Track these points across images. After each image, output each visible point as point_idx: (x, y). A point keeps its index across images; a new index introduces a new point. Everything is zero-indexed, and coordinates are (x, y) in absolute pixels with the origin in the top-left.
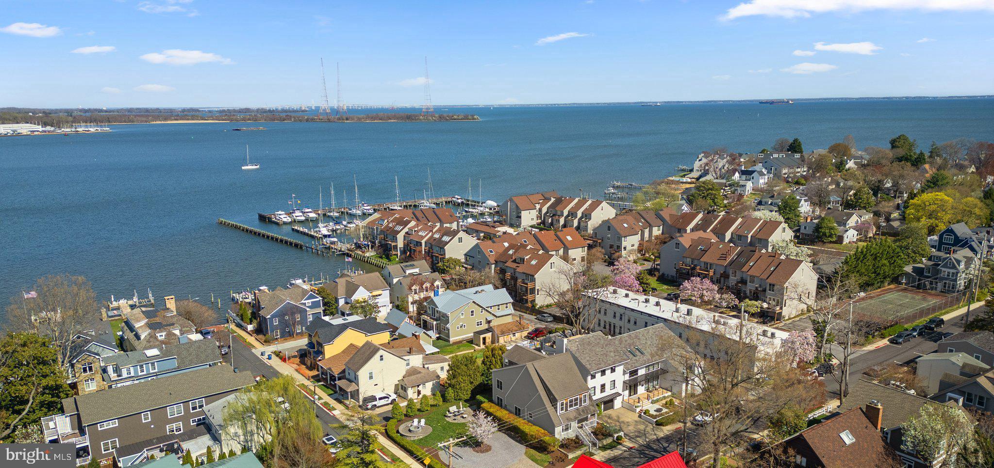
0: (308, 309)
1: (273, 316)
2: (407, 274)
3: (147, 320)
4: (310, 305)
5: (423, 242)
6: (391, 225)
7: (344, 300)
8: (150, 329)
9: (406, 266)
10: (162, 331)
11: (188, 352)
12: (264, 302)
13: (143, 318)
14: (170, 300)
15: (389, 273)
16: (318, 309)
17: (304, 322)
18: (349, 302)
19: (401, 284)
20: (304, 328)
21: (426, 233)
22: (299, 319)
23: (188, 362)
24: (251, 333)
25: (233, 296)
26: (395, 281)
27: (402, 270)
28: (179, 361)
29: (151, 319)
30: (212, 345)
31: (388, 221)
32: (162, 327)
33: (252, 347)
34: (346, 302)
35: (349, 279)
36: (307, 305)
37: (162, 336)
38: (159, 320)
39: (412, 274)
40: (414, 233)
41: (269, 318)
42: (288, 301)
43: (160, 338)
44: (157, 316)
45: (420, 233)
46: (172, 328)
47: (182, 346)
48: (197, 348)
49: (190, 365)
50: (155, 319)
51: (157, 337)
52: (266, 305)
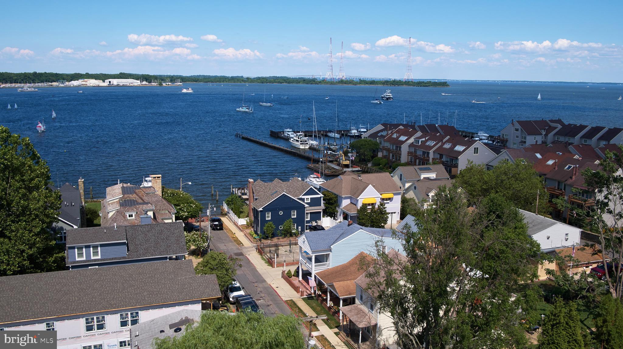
0: (306, 205)
1: (266, 209)
2: (422, 178)
3: (122, 196)
4: (309, 201)
5: (431, 152)
6: (395, 136)
7: (349, 200)
8: (120, 206)
9: (421, 169)
10: (133, 210)
11: (146, 237)
12: (258, 193)
13: (120, 194)
14: (156, 178)
15: (401, 175)
16: (318, 207)
17: (300, 221)
18: (354, 203)
19: (415, 188)
20: (300, 227)
21: (435, 143)
22: (295, 217)
23: (142, 251)
24: (241, 228)
25: (233, 191)
26: (407, 185)
27: (417, 173)
28: (132, 248)
29: (126, 196)
30: (177, 231)
31: (391, 133)
32: (135, 205)
33: (239, 243)
34: (351, 203)
35: (355, 176)
36: (305, 202)
37: (132, 216)
38: (135, 198)
39: (428, 179)
40: (420, 143)
41: (261, 211)
42: (284, 193)
43: (129, 218)
44: (135, 193)
45: (428, 144)
46: (145, 207)
47: (140, 228)
48: (158, 233)
49: (144, 255)
50: (131, 196)
51: (125, 216)
52: (259, 196)
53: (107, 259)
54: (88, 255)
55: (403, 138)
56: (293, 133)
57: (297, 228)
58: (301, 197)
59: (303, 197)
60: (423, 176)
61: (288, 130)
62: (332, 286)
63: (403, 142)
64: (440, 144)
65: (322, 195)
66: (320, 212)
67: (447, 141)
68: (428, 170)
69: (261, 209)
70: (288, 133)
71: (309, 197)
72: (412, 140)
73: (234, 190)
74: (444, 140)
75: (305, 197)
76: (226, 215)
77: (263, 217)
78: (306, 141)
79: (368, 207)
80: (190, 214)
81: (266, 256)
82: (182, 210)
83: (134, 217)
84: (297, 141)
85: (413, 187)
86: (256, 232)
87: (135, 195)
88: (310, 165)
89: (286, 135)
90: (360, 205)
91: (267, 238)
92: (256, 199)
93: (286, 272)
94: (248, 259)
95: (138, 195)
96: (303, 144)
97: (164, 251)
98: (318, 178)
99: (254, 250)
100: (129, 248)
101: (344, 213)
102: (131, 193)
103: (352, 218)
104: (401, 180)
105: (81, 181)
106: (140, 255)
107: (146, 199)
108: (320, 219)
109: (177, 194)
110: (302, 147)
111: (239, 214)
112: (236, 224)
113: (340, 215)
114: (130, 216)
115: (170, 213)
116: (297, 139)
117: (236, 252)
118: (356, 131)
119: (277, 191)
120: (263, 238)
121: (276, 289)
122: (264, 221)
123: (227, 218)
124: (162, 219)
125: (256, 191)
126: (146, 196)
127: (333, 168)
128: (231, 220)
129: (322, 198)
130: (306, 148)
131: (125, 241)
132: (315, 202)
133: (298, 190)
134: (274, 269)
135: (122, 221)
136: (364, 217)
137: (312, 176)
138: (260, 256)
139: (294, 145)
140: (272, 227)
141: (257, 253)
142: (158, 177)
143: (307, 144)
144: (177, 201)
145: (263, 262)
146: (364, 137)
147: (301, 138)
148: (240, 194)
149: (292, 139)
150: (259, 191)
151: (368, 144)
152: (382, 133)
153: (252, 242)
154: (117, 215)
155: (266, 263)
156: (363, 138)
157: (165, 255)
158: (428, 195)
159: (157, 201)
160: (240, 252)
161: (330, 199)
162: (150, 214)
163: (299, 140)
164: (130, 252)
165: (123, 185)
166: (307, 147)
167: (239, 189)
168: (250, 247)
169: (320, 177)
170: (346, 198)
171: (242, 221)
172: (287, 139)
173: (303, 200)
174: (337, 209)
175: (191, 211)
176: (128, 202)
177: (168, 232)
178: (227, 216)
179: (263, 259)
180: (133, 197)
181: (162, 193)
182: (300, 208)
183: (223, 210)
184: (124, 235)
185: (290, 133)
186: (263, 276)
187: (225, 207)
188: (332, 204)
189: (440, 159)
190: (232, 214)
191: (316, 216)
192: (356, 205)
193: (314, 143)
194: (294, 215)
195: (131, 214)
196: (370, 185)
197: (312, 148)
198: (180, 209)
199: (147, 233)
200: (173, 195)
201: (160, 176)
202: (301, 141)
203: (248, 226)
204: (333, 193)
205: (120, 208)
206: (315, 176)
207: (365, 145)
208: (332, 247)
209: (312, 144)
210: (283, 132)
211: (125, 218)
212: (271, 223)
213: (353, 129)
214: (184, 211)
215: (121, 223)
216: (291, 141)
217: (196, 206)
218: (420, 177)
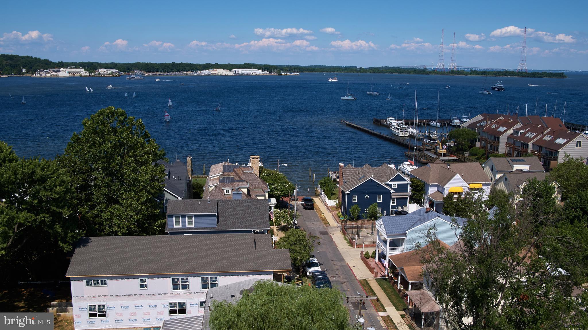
0: (392, 191)
1: (353, 193)
2: (514, 170)
3: (222, 173)
4: (396, 187)
5: (530, 144)
6: (494, 127)
7: (436, 188)
8: (219, 182)
9: (514, 161)
10: (229, 187)
11: (234, 211)
12: (347, 177)
13: (221, 171)
14: (255, 159)
15: (492, 166)
16: (405, 193)
17: (385, 205)
18: (440, 191)
19: (506, 179)
20: (385, 212)
21: (535, 134)
22: (381, 201)
23: (230, 223)
24: (330, 209)
26: (498, 176)
27: (509, 165)
28: (221, 220)
29: (226, 173)
30: (263, 207)
31: (491, 123)
32: (232, 182)
33: (326, 223)
34: (438, 191)
35: (444, 165)
36: (392, 187)
38: (233, 176)
39: (521, 171)
40: (519, 135)
41: (348, 194)
42: (371, 178)
43: (226, 193)
44: (234, 171)
45: (527, 135)
46: (240, 184)
47: (230, 203)
48: (245, 208)
49: (231, 227)
50: (230, 173)
51: (222, 192)
52: (348, 179)
53: (199, 229)
54: (184, 223)
55: (502, 129)
56: (395, 121)
57: (382, 212)
58: (388, 182)
59: (390, 183)
60: (515, 168)
61: (391, 118)
62: (402, 270)
63: (501, 133)
64: (540, 136)
65: (409, 182)
66: (407, 198)
67: (548, 134)
68: (522, 162)
69: (348, 192)
70: (391, 121)
71: (397, 183)
72: (511, 131)
73: (330, 173)
74: (545, 133)
75: (392, 183)
76: (319, 196)
77: (350, 199)
78: (406, 129)
79: (455, 196)
80: (283, 193)
81: (349, 236)
82: (276, 189)
83: (230, 193)
84: (397, 129)
85: (504, 179)
86: (343, 214)
87: (233, 173)
88: (407, 153)
89: (389, 122)
90: (446, 193)
91: (352, 219)
92: (345, 182)
93: (364, 253)
94: (332, 238)
95: (236, 173)
96: (402, 132)
97: (249, 225)
98: (411, 165)
99: (338, 230)
100: (219, 220)
101: (430, 200)
102: (230, 171)
103: (437, 205)
104: (492, 170)
105: (189, 158)
106: (228, 227)
107: (243, 177)
108: (406, 205)
109: (273, 174)
110: (401, 135)
111: (330, 195)
112: (326, 205)
113: (427, 202)
114: (227, 192)
115: (264, 191)
116: (398, 127)
117: (321, 231)
118: (458, 121)
119: (364, 176)
120: (349, 220)
121: (352, 268)
122: (350, 203)
123: (319, 199)
124: (256, 196)
125: (345, 175)
126: (244, 174)
127: (430, 156)
128: (322, 201)
129: (409, 185)
130: (406, 136)
131: (216, 213)
132: (402, 188)
133: (386, 176)
134: (354, 249)
135: (220, 195)
136: (449, 205)
137: (406, 163)
138: (343, 236)
139: (394, 133)
140: (358, 210)
141: (341, 233)
142: (257, 158)
143: (407, 132)
144: (272, 180)
145: (345, 242)
146: (463, 127)
147: (401, 126)
148: (335, 177)
149: (393, 127)
150: (348, 175)
151: (466, 134)
152: (481, 124)
153: (338, 222)
154: (215, 190)
155: (347, 243)
156: (461, 128)
157: (250, 228)
158: (519, 188)
159: (253, 179)
160: (325, 231)
161: (417, 186)
162: (245, 191)
163: (399, 128)
164: (219, 223)
165: (225, 163)
166: (407, 135)
167: (334, 173)
168: (335, 227)
169: (413, 164)
170: (433, 186)
171: (332, 203)
172: (389, 127)
173: (390, 185)
174: (424, 196)
175: (284, 191)
176: (227, 179)
177: (254, 207)
178: (319, 197)
179: (345, 239)
180: (232, 174)
181: (260, 172)
182: (386, 194)
183: (317, 191)
184: (215, 208)
185: (392, 121)
186: (343, 255)
187: (319, 189)
188: (419, 191)
189: (539, 151)
190: (324, 196)
191: (402, 202)
192: (442, 193)
193: (414, 131)
194: (380, 199)
195: (228, 190)
196: (458, 174)
197: (411, 136)
198: (274, 188)
199: (236, 207)
200: (269, 175)
201: (259, 157)
202: (401, 129)
203: (337, 207)
204: (420, 181)
205: (219, 184)
206: (409, 164)
207: (463, 135)
208: (407, 232)
209: (412, 132)
210: (386, 120)
211: (222, 193)
212: (357, 205)
213: (456, 119)
214: (278, 190)
215: (219, 198)
216: (392, 129)
217: (289, 186)
218: (512, 168)
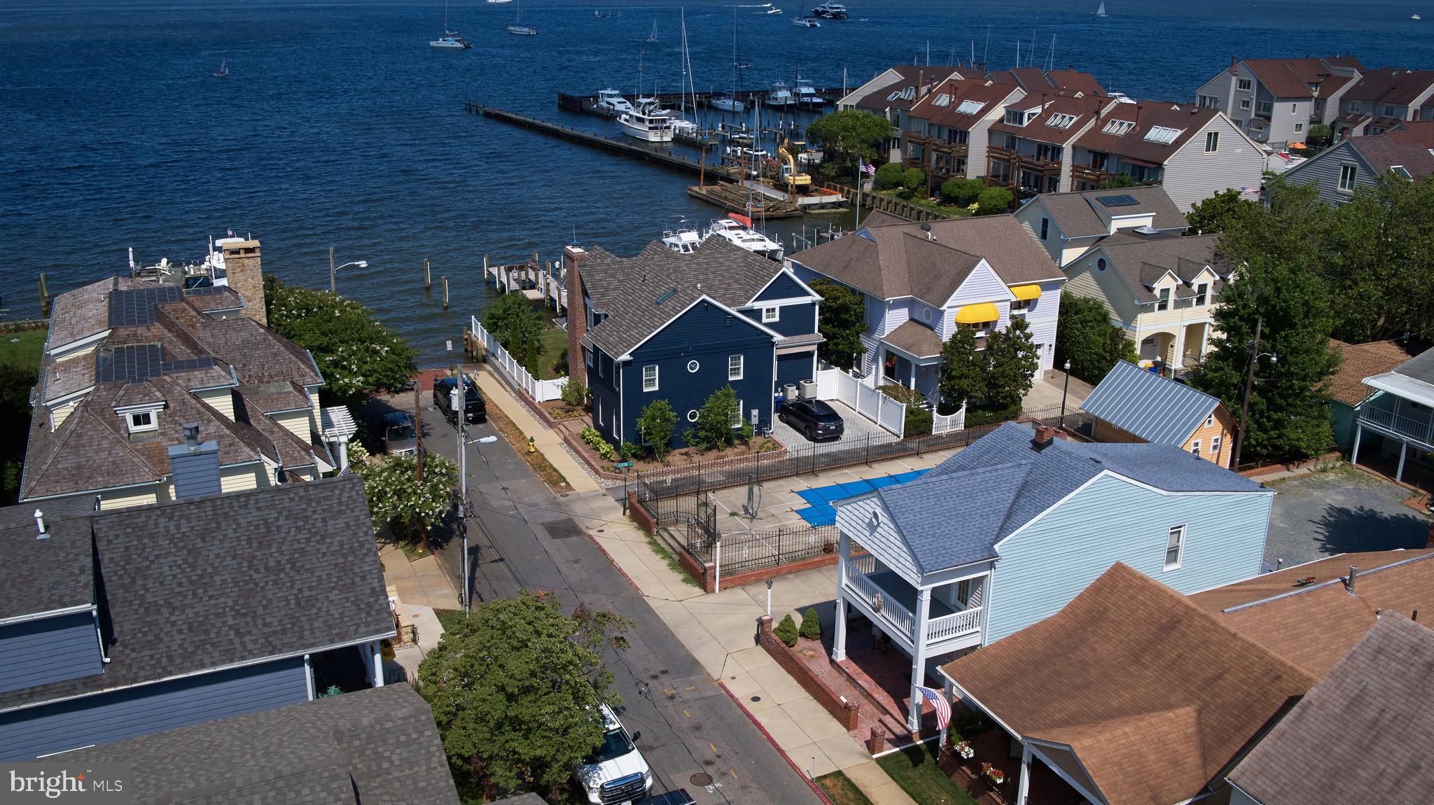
0: (776, 336)
1: (643, 356)
3: (106, 334)
4: (777, 319)
5: (1067, 147)
6: (943, 100)
7: (905, 311)
8: (97, 381)
9: (1107, 202)
10: (148, 397)
11: (194, 568)
12: (603, 295)
13: (100, 323)
14: (242, 255)
15: (1045, 222)
16: (805, 338)
17: (755, 391)
18: (926, 319)
19: (1102, 264)
20: (755, 412)
21: (1075, 119)
22: (741, 377)
23: (178, 638)
24: (546, 414)
25: (490, 273)
26: (1070, 255)
27: (1094, 216)
28: (127, 627)
29: (123, 332)
31: (929, 91)
32: (156, 373)
33: (555, 478)
34: (912, 319)
35: (913, 229)
36: (765, 320)
37: (146, 419)
38: (161, 339)
39: (1133, 232)
40: (1026, 123)
41: (626, 363)
42: (704, 297)
43: (134, 429)
44: (161, 318)
45: (1052, 122)
46: (197, 379)
48: (249, 541)
49: (190, 659)
50: (141, 331)
51: (116, 424)
52: (607, 304)
55: (970, 107)
56: (624, 100)
57: (747, 415)
58: (749, 304)
59: (758, 305)
60: (1116, 224)
61: (609, 92)
63: (973, 119)
64: (1091, 123)
65: (818, 297)
66: (810, 354)
67: (1113, 115)
68: (1127, 204)
69: (626, 357)
70: (610, 100)
71: (777, 304)
72: (998, 112)
73: (494, 271)
74: (1104, 112)
75: (764, 305)
76: (485, 361)
77: (634, 382)
78: (664, 121)
79: (979, 334)
80: (371, 380)
81: (666, 535)
82: (344, 368)
83: (154, 424)
84: (640, 120)
85: (1094, 263)
86: (606, 435)
87: (158, 329)
88: (696, 189)
89: (605, 105)
90: (947, 331)
91: (648, 454)
92: (597, 319)
93: (775, 625)
94: (603, 551)
95: (170, 326)
96: (656, 128)
97: (284, 632)
98: (744, 228)
99: (611, 509)
100: (116, 629)
101: (890, 356)
102: (142, 322)
103: (923, 373)
104: (1044, 236)
106: (170, 659)
107: (203, 336)
108: (808, 377)
109: (320, 308)
110: (653, 137)
111: (529, 357)
112: (524, 398)
113: (875, 360)
114: (137, 420)
115: (300, 389)
116: (640, 115)
117: (550, 517)
118: (788, 94)
119: (675, 290)
120: (635, 456)
121: (751, 707)
122: (637, 400)
123: (490, 373)
124: (271, 418)
125: (594, 287)
126: (204, 326)
127: (767, 198)
128: (505, 381)
129: (817, 308)
130: (665, 139)
131: (87, 607)
132: (793, 321)
133: (737, 281)
134: (710, 598)
135: (105, 444)
136: (965, 370)
137: (723, 222)
138: (640, 536)
139: (631, 133)
140: (667, 420)
141: (626, 520)
142: (248, 250)
143: (668, 128)
144: (324, 334)
145: (662, 565)
146: (845, 106)
147: (650, 112)
148: (514, 286)
149: (624, 116)
150: (607, 289)
152: (902, 95)
153: (597, 472)
154: (82, 422)
155: (673, 566)
156: (841, 108)
157: (291, 647)
158: (1150, 290)
159: (246, 343)
160: (563, 517)
161: (845, 308)
162: (224, 405)
163: (646, 117)
164: (118, 647)
165: (116, 284)
166: (668, 138)
167: (509, 270)
168: (595, 496)
169: (749, 225)
170: (897, 305)
171: (549, 390)
172: (610, 117)
173: (756, 314)
174: (863, 338)
175: (375, 371)
176: (131, 361)
177: (299, 529)
178: (488, 367)
179: (659, 550)
180: (154, 334)
181: (268, 303)
182: (758, 346)
183: (473, 344)
184: (82, 570)
185: (614, 101)
186: (683, 635)
187: (480, 335)
188: (846, 325)
190: (505, 360)
191: (798, 368)
192: (932, 329)
193: (686, 125)
194: (736, 371)
195: (140, 411)
196: (983, 261)
197: (681, 140)
198: (336, 364)
199: (199, 543)
200: (309, 311)
201: (256, 243)
202: (651, 121)
203: (569, 404)
204: (846, 287)
205: (97, 390)
206: (734, 224)
207: (854, 128)
208: (996, 547)
209: (681, 129)
210: (596, 97)
211: (117, 430)
212: (662, 404)
213: (780, 89)
214: (351, 371)
215: (104, 455)
216: (622, 121)
217: (393, 351)
218: (1106, 226)
